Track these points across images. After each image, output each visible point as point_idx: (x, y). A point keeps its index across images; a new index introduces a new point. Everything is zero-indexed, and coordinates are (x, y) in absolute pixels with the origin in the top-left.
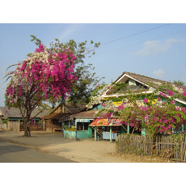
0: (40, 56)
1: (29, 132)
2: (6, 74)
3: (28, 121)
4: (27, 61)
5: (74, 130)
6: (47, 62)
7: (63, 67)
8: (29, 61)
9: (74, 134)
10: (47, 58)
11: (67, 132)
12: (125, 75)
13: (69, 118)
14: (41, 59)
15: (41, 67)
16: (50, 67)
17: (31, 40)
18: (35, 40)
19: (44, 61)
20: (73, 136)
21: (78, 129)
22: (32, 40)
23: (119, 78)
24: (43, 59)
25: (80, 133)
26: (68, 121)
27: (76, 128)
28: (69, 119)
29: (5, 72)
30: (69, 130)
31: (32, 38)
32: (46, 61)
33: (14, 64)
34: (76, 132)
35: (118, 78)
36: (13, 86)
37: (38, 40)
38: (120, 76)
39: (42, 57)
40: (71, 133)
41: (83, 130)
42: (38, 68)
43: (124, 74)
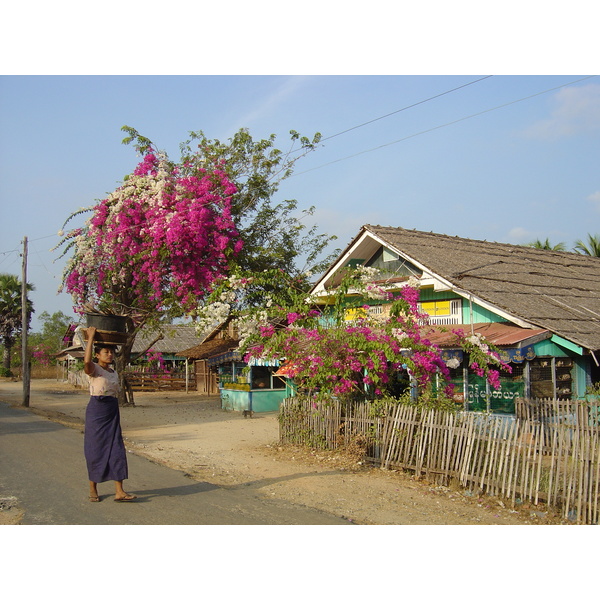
0: (143, 188)
1: (131, 394)
2: (63, 238)
3: (125, 362)
4: (111, 199)
5: (243, 389)
6: (160, 203)
7: (198, 217)
8: (115, 202)
9: (244, 400)
10: (160, 193)
11: (230, 392)
12: (367, 233)
13: (231, 354)
14: (144, 195)
15: (142, 218)
16: (167, 218)
17: (124, 141)
18: (136, 139)
19: (151, 202)
20: (243, 404)
21: (254, 386)
22: (127, 141)
23: (353, 243)
24: (151, 196)
25: (261, 395)
26: (230, 363)
27: (249, 381)
28: (231, 359)
29: (60, 232)
30: (234, 388)
31: (128, 135)
32: (157, 200)
33: (83, 208)
34: (251, 393)
35: (350, 242)
36: (81, 269)
37: (143, 140)
38: (355, 237)
39: (147, 189)
40: (237, 397)
41: (270, 387)
42: (137, 221)
43: (364, 231)
